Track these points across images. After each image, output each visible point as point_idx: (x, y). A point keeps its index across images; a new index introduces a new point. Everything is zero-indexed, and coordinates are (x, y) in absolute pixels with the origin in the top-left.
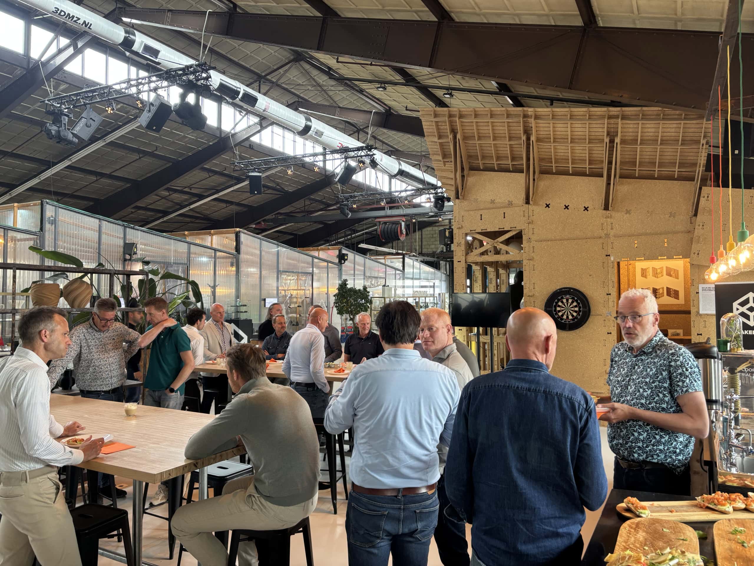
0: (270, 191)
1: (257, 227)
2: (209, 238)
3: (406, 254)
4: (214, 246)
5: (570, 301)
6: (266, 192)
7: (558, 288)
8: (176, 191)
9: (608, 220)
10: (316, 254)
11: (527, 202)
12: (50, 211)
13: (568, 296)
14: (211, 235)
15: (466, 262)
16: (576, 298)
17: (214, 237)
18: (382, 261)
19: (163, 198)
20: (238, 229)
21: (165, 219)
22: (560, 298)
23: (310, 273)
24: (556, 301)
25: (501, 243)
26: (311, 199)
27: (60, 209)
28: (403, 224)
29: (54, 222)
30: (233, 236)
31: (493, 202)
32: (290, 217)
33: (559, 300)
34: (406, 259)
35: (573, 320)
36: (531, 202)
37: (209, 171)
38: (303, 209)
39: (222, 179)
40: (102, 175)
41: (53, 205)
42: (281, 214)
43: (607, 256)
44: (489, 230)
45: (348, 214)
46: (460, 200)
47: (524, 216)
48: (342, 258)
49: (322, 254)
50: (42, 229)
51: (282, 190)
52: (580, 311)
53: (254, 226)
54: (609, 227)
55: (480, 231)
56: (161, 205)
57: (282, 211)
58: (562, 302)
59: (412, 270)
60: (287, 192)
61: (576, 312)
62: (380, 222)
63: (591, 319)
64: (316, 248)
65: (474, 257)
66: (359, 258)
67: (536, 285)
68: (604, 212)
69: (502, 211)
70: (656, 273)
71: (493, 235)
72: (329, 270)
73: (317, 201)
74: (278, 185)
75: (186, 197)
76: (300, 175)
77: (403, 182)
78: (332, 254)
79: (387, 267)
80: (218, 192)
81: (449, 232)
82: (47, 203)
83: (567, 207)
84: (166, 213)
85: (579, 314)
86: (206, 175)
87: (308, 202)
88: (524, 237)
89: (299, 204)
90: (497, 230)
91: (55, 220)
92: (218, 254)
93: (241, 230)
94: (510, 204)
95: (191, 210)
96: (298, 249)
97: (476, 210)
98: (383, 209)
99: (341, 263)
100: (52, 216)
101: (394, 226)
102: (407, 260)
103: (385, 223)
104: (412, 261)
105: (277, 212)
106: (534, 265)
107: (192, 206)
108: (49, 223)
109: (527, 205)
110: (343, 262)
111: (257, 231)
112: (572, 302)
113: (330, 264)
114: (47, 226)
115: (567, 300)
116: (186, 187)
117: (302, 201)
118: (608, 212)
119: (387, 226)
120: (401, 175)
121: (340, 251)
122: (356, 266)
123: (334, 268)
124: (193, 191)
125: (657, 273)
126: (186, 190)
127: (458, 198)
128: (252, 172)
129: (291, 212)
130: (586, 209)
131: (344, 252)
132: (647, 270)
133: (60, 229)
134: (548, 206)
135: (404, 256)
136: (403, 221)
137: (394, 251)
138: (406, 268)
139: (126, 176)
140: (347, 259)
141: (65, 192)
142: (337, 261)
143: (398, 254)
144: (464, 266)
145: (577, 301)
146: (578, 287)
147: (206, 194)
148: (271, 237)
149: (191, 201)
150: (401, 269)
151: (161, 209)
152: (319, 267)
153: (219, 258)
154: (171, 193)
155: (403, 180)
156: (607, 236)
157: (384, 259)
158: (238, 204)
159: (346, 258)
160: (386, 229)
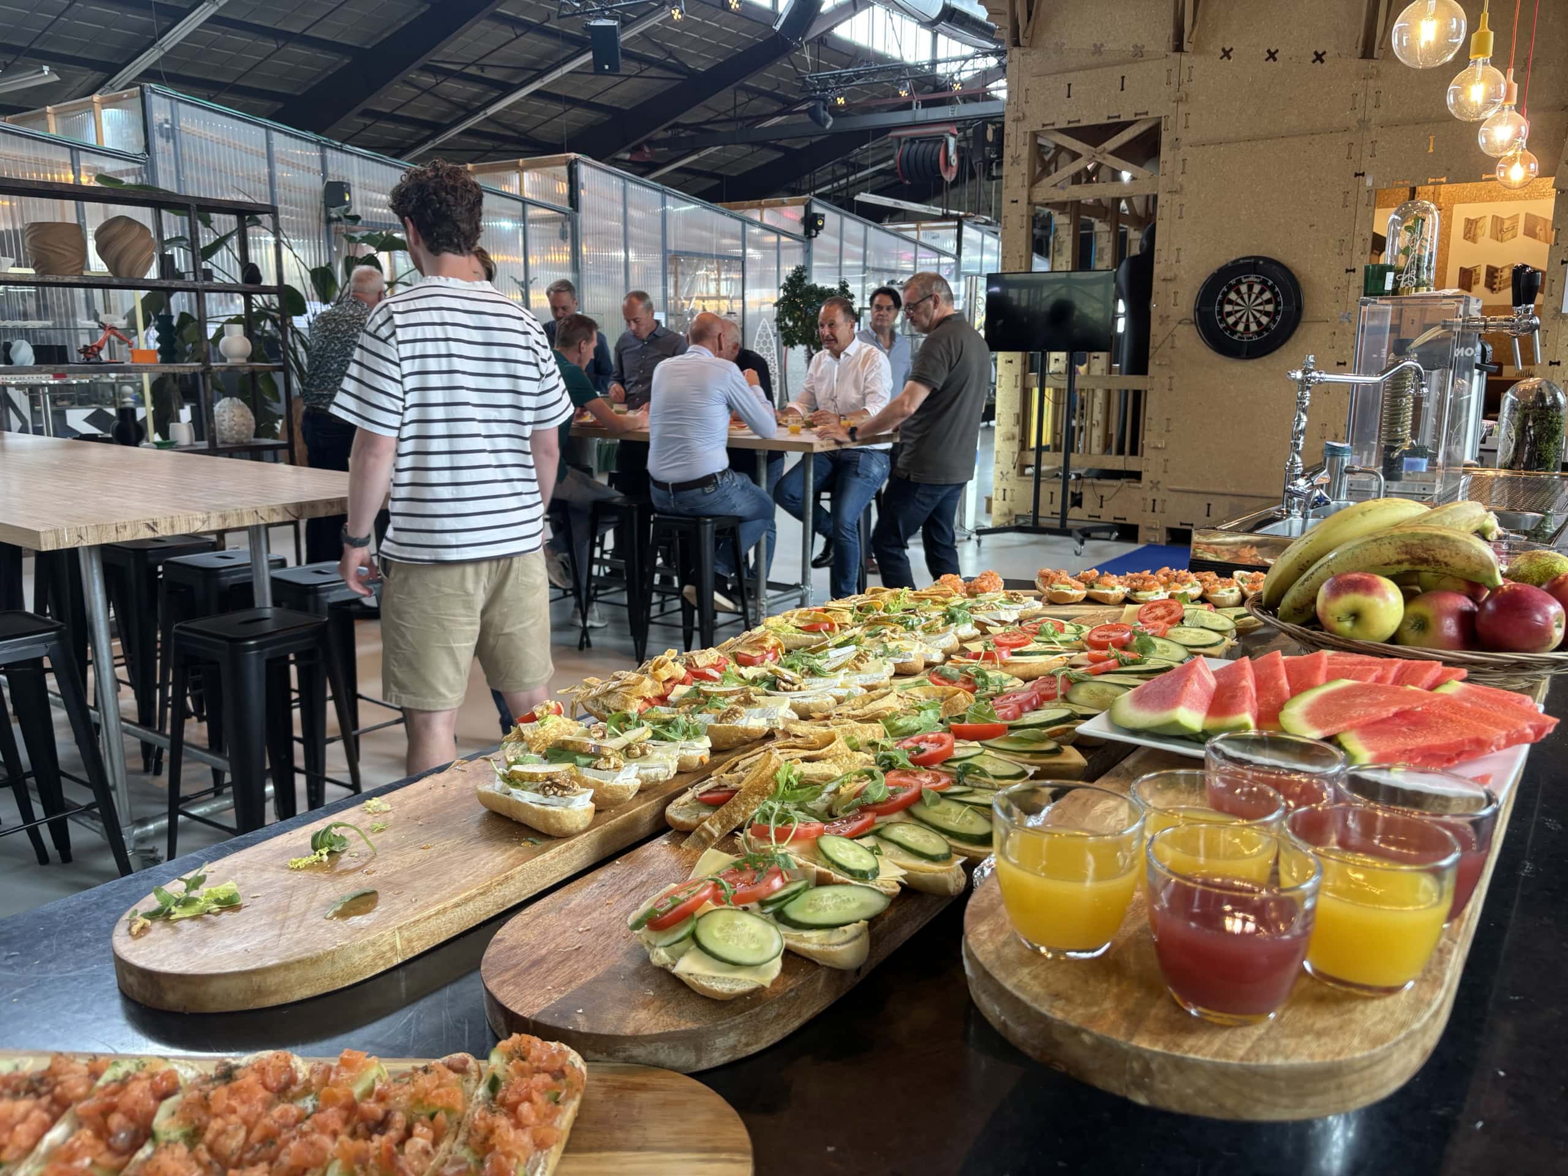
0: (654, 72)
1: (635, 159)
2: (516, 178)
3: (965, 216)
4: (528, 195)
5: (1257, 288)
6: (646, 73)
7: (1234, 258)
8: (449, 74)
9: (1371, 82)
10: (755, 215)
11: (1179, 48)
12: (160, 110)
13: (1252, 278)
14: (521, 170)
15: (1030, 203)
16: (1270, 283)
17: (525, 174)
18: (913, 235)
19: (424, 91)
20: (573, 155)
21: (439, 141)
22: (1233, 282)
23: (737, 258)
24: (1225, 289)
25: (1113, 153)
26: (748, 90)
27: (181, 105)
28: (952, 141)
29: (171, 134)
30: (564, 170)
31: (1098, 50)
32: (702, 135)
33: (1230, 288)
34: (965, 228)
35: (1258, 333)
36: (1186, 46)
37: (514, 22)
38: (732, 113)
39: (546, 44)
40: (287, 37)
41: (165, 96)
42: (686, 127)
43: (1356, 175)
44: (1084, 123)
45: (826, 120)
46: (1022, 50)
47: (1169, 83)
48: (811, 224)
49: (768, 217)
50: (148, 148)
51: (680, 68)
52: (1277, 312)
53: (628, 156)
54: (1371, 102)
55: (1065, 125)
56: (425, 109)
57: (682, 119)
58: (1238, 292)
59: (978, 258)
60: (692, 73)
61: (1267, 314)
62: (899, 138)
63: (1300, 332)
64: (756, 202)
65: (1052, 189)
66: (854, 227)
67: (1182, 253)
68: (1364, 62)
69: (1118, 72)
70: (1499, 230)
71: (1095, 135)
72: (783, 253)
73: (761, 93)
74: (671, 55)
75: (474, 89)
76: (720, 29)
77: (954, 38)
78: (790, 215)
79: (920, 249)
80: (541, 74)
81: (994, 131)
82: (153, 91)
83: (1272, 55)
84: (438, 128)
85: (1273, 320)
86: (507, 33)
87: (742, 98)
88: (1166, 138)
89: (723, 101)
90: (1104, 121)
91: (173, 129)
92: (533, 212)
93: (578, 156)
94: (1139, 54)
95: (490, 119)
96: (718, 206)
97: (1057, 73)
98: (907, 106)
99: (810, 237)
100: (167, 121)
101: (931, 146)
102: (969, 232)
103: (912, 140)
104: (980, 234)
105: (671, 122)
106: (1182, 205)
107: (491, 111)
108: (162, 135)
109: (1177, 55)
110: (814, 232)
111: (641, 170)
112: (1262, 292)
113: (784, 239)
114: (159, 143)
115: (1250, 288)
116: (468, 65)
117: (727, 93)
118: (1373, 63)
119: (915, 147)
120: (949, 21)
121: (808, 208)
122: (845, 245)
123: (794, 247)
124: (490, 74)
125: (1501, 230)
126: (472, 70)
127: (1017, 44)
128: (597, 18)
129: (708, 122)
130: (1319, 57)
131: (817, 209)
132: (1480, 224)
133: (186, 150)
134: (1227, 54)
135: (960, 220)
136: (953, 135)
137: (939, 211)
138: (964, 252)
139: (338, 40)
140: (822, 227)
141: (221, 80)
142: (800, 230)
143: (946, 217)
144: (1025, 212)
145: (1272, 289)
146: (1279, 255)
147: (516, 82)
148: (669, 182)
149: (487, 99)
150: (954, 252)
151: (427, 118)
152: (759, 246)
153: (533, 221)
154: (440, 78)
155: (955, 34)
156: (1363, 124)
157: (917, 229)
158: (588, 105)
159: (820, 223)
160: (912, 153)
